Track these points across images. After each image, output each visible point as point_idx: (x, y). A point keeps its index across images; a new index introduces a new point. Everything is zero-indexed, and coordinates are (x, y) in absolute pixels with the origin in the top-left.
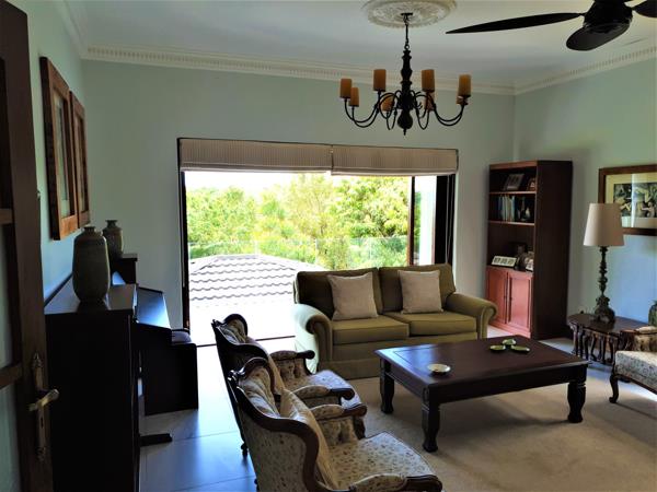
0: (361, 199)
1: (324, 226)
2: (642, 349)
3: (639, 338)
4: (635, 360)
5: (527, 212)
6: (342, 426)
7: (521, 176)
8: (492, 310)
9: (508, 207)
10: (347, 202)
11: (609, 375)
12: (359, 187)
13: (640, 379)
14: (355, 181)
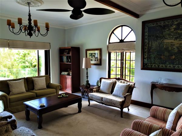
0: (24, 57)
1: (13, 65)
2: (95, 92)
3: (94, 89)
4: (93, 95)
5: (69, 60)
6: (7, 127)
7: (67, 51)
8: (60, 87)
9: (65, 59)
10: (20, 58)
11: (88, 99)
12: (24, 53)
13: (94, 99)
14: (22, 51)
